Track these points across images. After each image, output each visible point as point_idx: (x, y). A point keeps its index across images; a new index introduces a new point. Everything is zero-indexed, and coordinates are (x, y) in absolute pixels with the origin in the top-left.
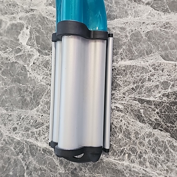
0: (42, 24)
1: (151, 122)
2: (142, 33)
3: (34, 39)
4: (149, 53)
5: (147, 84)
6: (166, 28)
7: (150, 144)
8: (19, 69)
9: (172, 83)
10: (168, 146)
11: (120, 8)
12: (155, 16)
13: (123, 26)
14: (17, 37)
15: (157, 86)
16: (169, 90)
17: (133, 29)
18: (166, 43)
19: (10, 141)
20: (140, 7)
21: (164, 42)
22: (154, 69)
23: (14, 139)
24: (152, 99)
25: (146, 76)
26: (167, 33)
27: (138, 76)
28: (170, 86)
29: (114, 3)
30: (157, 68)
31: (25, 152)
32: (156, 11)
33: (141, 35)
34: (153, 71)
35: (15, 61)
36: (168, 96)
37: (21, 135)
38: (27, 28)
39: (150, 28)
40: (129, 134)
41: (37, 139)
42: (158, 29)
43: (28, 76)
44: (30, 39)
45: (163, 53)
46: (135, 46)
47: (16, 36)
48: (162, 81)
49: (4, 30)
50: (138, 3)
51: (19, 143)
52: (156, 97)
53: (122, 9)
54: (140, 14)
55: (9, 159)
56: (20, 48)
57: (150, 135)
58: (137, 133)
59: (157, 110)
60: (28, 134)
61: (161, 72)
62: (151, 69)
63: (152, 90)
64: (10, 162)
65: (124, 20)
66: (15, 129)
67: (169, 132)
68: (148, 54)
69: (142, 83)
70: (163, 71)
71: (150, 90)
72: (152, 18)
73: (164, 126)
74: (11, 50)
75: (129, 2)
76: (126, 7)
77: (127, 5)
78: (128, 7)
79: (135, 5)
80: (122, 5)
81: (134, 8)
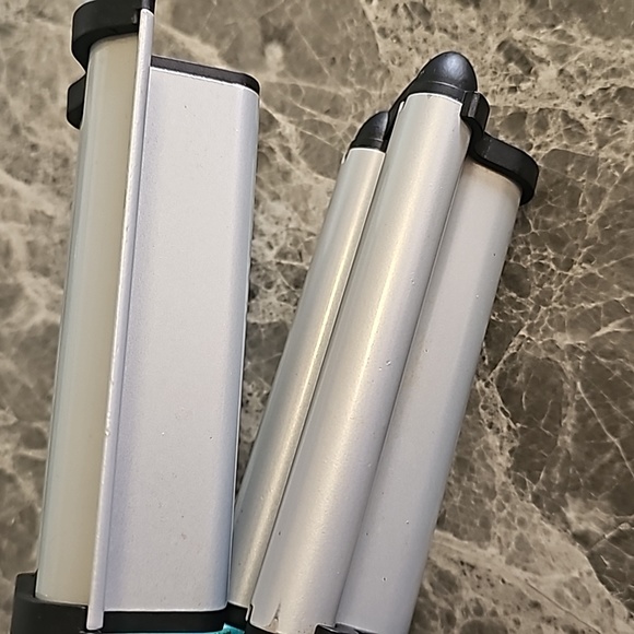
8: (13, 511)
11: (467, 492)
12: (589, 601)
13: (454, 571)
17: (488, 605)
20: (547, 532)
32: (600, 585)
35: (9, 471)
49: (14, 330)
50: (547, 513)
53: (475, 500)
54: (537, 561)
65: (465, 549)
72: (574, 606)
74: (13, 420)
75: (512, 489)
76: (495, 502)
77: (499, 497)
78: (501, 508)
79: (531, 517)
80: (479, 487)
81: (522, 522)
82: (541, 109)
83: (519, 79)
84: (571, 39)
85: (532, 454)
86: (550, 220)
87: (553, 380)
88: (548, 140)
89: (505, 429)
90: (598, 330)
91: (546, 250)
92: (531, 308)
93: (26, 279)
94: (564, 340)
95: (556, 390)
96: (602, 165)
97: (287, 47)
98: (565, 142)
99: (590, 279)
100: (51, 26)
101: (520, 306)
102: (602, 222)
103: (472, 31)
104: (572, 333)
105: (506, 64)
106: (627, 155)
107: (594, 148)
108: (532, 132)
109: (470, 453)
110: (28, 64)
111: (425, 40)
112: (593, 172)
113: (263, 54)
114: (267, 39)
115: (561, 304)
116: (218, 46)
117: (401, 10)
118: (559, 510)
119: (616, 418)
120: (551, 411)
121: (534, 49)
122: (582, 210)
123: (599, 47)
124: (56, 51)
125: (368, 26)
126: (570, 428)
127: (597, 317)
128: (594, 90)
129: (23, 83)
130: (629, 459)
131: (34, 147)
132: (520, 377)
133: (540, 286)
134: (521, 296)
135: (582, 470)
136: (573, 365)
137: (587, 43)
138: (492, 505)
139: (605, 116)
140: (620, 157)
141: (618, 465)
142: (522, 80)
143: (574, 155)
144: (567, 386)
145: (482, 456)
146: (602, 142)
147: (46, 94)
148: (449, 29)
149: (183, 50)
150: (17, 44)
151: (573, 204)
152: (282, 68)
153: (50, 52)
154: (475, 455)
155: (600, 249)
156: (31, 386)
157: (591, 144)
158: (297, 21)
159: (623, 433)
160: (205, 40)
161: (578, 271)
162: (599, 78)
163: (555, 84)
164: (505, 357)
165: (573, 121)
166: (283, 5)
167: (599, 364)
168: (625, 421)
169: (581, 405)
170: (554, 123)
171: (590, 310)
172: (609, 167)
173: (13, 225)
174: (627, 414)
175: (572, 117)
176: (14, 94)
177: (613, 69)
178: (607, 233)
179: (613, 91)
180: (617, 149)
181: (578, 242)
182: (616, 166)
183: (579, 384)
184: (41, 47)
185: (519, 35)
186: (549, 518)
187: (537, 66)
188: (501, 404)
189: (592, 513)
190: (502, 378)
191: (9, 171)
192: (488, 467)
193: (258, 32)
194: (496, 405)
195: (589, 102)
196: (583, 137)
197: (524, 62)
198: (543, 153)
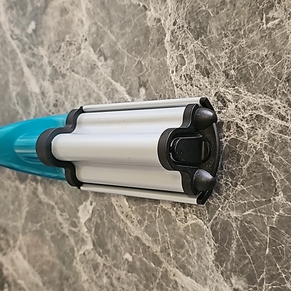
0: (108, 212)
3: (93, 223)
8: (68, 248)
11: (200, 267)
14: (79, 206)
20: (225, 286)
29: (196, 254)
35: (67, 234)
38: (91, 204)
43: (74, 264)
44: (90, 220)
47: (77, 205)
50: (225, 279)
53: (203, 270)
56: (77, 222)
74: (68, 217)
75: (214, 268)
76: (209, 272)
77: (210, 270)
78: (211, 274)
79: (220, 279)
80: (204, 265)
81: (217, 281)
82: (229, 121)
83: (221, 108)
84: (240, 93)
85: (221, 256)
86: (230, 166)
87: (229, 229)
88: (230, 134)
89: (213, 245)
90: (245, 212)
91: (228, 178)
92: (223, 200)
94: (234, 214)
95: (230, 233)
96: (249, 146)
97: (146, 89)
98: (236, 135)
99: (243, 191)
100: (76, 75)
101: (219, 199)
102: (248, 168)
103: (206, 87)
104: (236, 212)
105: (217, 102)
106: (258, 143)
107: (246, 139)
108: (225, 130)
109: (201, 253)
110: (70, 89)
111: (190, 90)
112: (246, 149)
113: (139, 91)
114: (141, 86)
115: (233, 200)
116: (125, 87)
117: (183, 77)
118: (229, 279)
119: (250, 248)
120: (228, 241)
121: (227, 96)
122: (241, 163)
123: (250, 97)
124: (78, 85)
125: (172, 83)
126: (234, 249)
127: (245, 207)
128: (248, 115)
129: (69, 96)
130: (254, 264)
132: (218, 226)
133: (226, 192)
134: (219, 195)
135: (237, 265)
136: (236, 224)
137: (246, 95)
138: (207, 273)
139: (251, 126)
140: (256, 144)
141: (250, 265)
142: (223, 109)
143: (240, 141)
144: (234, 232)
145: (205, 254)
146: (249, 137)
147: (75, 101)
148: (199, 86)
149: (115, 88)
150: (67, 81)
151: (238, 161)
152: (145, 97)
153: (76, 85)
154: (203, 253)
155: (247, 180)
156: (73, 205)
157: (245, 137)
158: (149, 79)
159: (252, 254)
160: (121, 85)
161: (239, 188)
162: (250, 110)
163: (234, 112)
164: (213, 218)
165: (239, 127)
166: (145, 72)
167: (245, 225)
168: (253, 249)
169: (238, 241)
170: (233, 127)
171: (243, 204)
172: (251, 147)
174: (254, 246)
175: (239, 125)
176: (66, 100)
177: (255, 107)
178: (249, 174)
179: (254, 116)
180: (255, 140)
181: (239, 176)
182: (254, 147)
183: (238, 232)
184: (74, 83)
185: (222, 90)
186: (226, 281)
187: (228, 103)
188: (212, 236)
189: (240, 282)
190: (212, 225)
192: (207, 258)
193: (137, 82)
194: (210, 236)
195: (246, 120)
196: (243, 134)
197: (223, 102)
198: (229, 139)
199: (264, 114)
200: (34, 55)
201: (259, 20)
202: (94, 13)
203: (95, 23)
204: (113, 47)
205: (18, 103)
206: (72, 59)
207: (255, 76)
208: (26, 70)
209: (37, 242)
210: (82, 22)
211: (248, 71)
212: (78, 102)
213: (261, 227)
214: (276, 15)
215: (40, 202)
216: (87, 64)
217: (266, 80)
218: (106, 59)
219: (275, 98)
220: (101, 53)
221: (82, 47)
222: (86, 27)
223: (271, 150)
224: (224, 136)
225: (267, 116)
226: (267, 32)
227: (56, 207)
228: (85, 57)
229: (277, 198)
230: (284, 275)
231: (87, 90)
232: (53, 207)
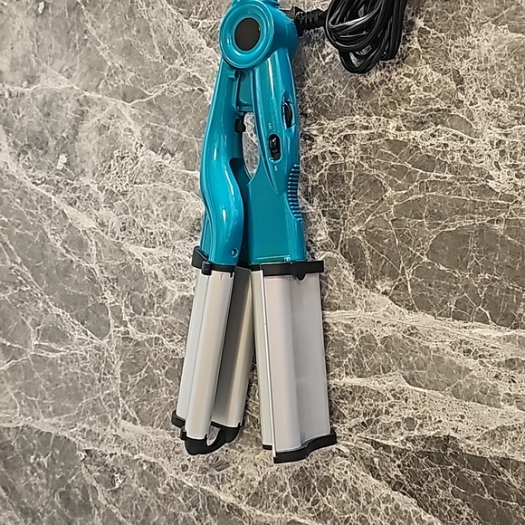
1: (389, 479)
2: (376, 338)
4: (387, 370)
5: (384, 419)
6: (411, 334)
7: (388, 514)
9: (419, 422)
10: (414, 519)
11: (344, 294)
12: (395, 313)
13: (349, 322)
15: (398, 424)
16: (416, 433)
17: (364, 329)
18: (411, 358)
19: (177, 486)
20: (374, 296)
21: (408, 357)
22: (394, 396)
23: (184, 483)
24: (390, 443)
25: (383, 406)
26: (412, 342)
27: (371, 405)
28: (417, 426)
29: (336, 285)
30: (398, 395)
31: (201, 507)
32: (396, 306)
33: (375, 340)
34: (392, 399)
36: (413, 441)
37: (194, 479)
39: (388, 331)
40: (357, 494)
41: (219, 488)
42: (400, 336)
45: (407, 374)
46: (366, 356)
48: (405, 417)
49: (169, 304)
50: (371, 289)
51: (190, 490)
52: (396, 440)
53: (347, 295)
54: (374, 307)
55: (175, 515)
57: (387, 499)
58: (368, 495)
59: (398, 462)
60: (205, 479)
61: (404, 402)
62: (389, 395)
63: (391, 430)
64: (177, 521)
65: (350, 313)
66: (185, 468)
67: (415, 498)
68: (385, 372)
69: (376, 416)
70: (406, 401)
71: (388, 429)
72: (391, 317)
73: (409, 488)
75: (357, 286)
76: (354, 293)
77: (354, 291)
78: (356, 294)
79: (367, 293)
80: (347, 290)
81: (365, 296)
82: (322, 153)
83: (311, 145)
84: (323, 124)
85: (360, 272)
87: (357, 244)
88: (327, 162)
89: (348, 267)
90: (366, 221)
91: (340, 200)
92: (342, 222)
93: (166, 283)
94: (356, 229)
95: (360, 247)
96: (348, 164)
98: (333, 161)
99: (357, 205)
100: (141, 186)
101: (338, 223)
102: (354, 185)
104: (358, 225)
107: (343, 159)
109: (340, 280)
110: (138, 203)
112: (346, 168)
115: (351, 217)
118: (375, 287)
119: (381, 248)
120: (361, 255)
121: (312, 133)
122: (347, 182)
123: (333, 124)
124: (146, 194)
126: (368, 258)
127: (364, 217)
128: (336, 139)
130: (390, 260)
131: (152, 233)
132: (347, 247)
133: (342, 213)
135: (377, 270)
136: (362, 236)
137: (328, 124)
138: (353, 295)
139: (343, 147)
140: (352, 159)
141: (387, 263)
143: (337, 164)
144: (362, 244)
145: (344, 279)
146: (345, 157)
150: (130, 197)
151: (343, 181)
153: (144, 196)
155: (357, 193)
159: (385, 252)
161: (352, 203)
162: (337, 135)
163: (323, 142)
164: (340, 243)
165: (333, 153)
167: (369, 232)
168: (385, 248)
169: (369, 249)
170: (328, 156)
171: (361, 215)
172: (350, 164)
173: (154, 265)
174: (384, 245)
175: (332, 151)
176: (137, 216)
177: (340, 130)
178: (357, 187)
179: (342, 137)
180: (350, 157)
181: (349, 193)
182: (352, 163)
183: (366, 242)
184: (140, 195)
185: (306, 129)
186: (373, 291)
187: (315, 138)
188: (344, 259)
189: (385, 283)
190: (341, 249)
191: (145, 246)
192: (347, 282)
194: (342, 260)
195: (336, 144)
196: (338, 157)
197: (310, 138)
198: (327, 167)
199: (349, 132)
200: (74, 190)
201: (317, 60)
202: (143, 117)
203: (148, 126)
204: (177, 139)
205: (68, 251)
206: (129, 172)
207: (331, 105)
208: (69, 210)
209: (148, 391)
210: (130, 130)
211: (322, 104)
212: (153, 212)
213: (384, 225)
214: (329, 51)
215: (138, 344)
216: (152, 168)
217: (341, 105)
218: (172, 155)
219: (354, 115)
220: (165, 151)
221: (139, 154)
222: (137, 134)
223: (367, 158)
224: (322, 167)
225: (353, 132)
226: (327, 66)
227: (161, 336)
228: (146, 164)
229: (387, 194)
230: (418, 254)
231: (160, 194)
232: (157, 339)
